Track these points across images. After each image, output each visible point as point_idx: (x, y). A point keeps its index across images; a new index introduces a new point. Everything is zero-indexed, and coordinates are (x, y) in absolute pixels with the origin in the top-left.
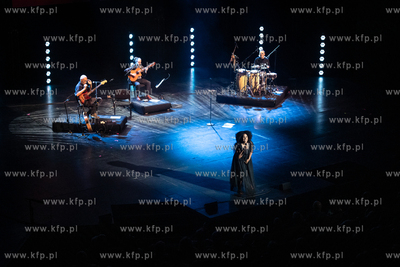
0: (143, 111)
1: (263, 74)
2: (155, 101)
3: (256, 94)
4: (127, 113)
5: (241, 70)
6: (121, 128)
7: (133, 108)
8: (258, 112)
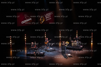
1: (77, 42)
3: (76, 47)
5: (72, 41)
8: (77, 51)
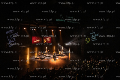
0: (47, 56)
2: (49, 55)
4: (45, 57)
6: (44, 59)
7: (46, 56)
